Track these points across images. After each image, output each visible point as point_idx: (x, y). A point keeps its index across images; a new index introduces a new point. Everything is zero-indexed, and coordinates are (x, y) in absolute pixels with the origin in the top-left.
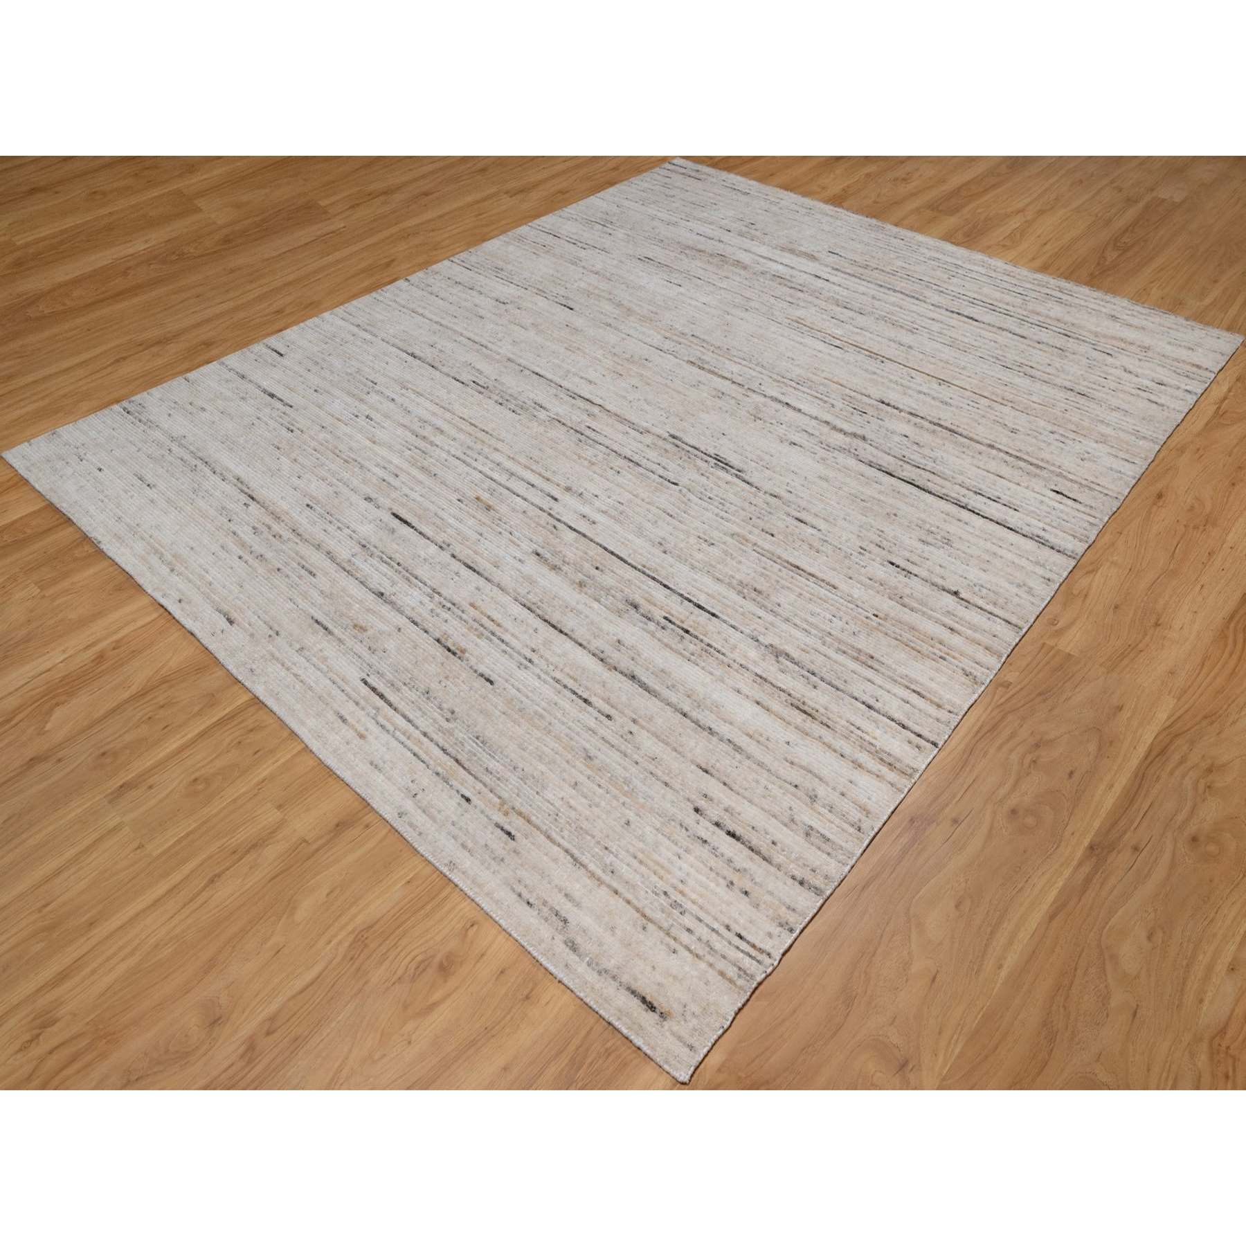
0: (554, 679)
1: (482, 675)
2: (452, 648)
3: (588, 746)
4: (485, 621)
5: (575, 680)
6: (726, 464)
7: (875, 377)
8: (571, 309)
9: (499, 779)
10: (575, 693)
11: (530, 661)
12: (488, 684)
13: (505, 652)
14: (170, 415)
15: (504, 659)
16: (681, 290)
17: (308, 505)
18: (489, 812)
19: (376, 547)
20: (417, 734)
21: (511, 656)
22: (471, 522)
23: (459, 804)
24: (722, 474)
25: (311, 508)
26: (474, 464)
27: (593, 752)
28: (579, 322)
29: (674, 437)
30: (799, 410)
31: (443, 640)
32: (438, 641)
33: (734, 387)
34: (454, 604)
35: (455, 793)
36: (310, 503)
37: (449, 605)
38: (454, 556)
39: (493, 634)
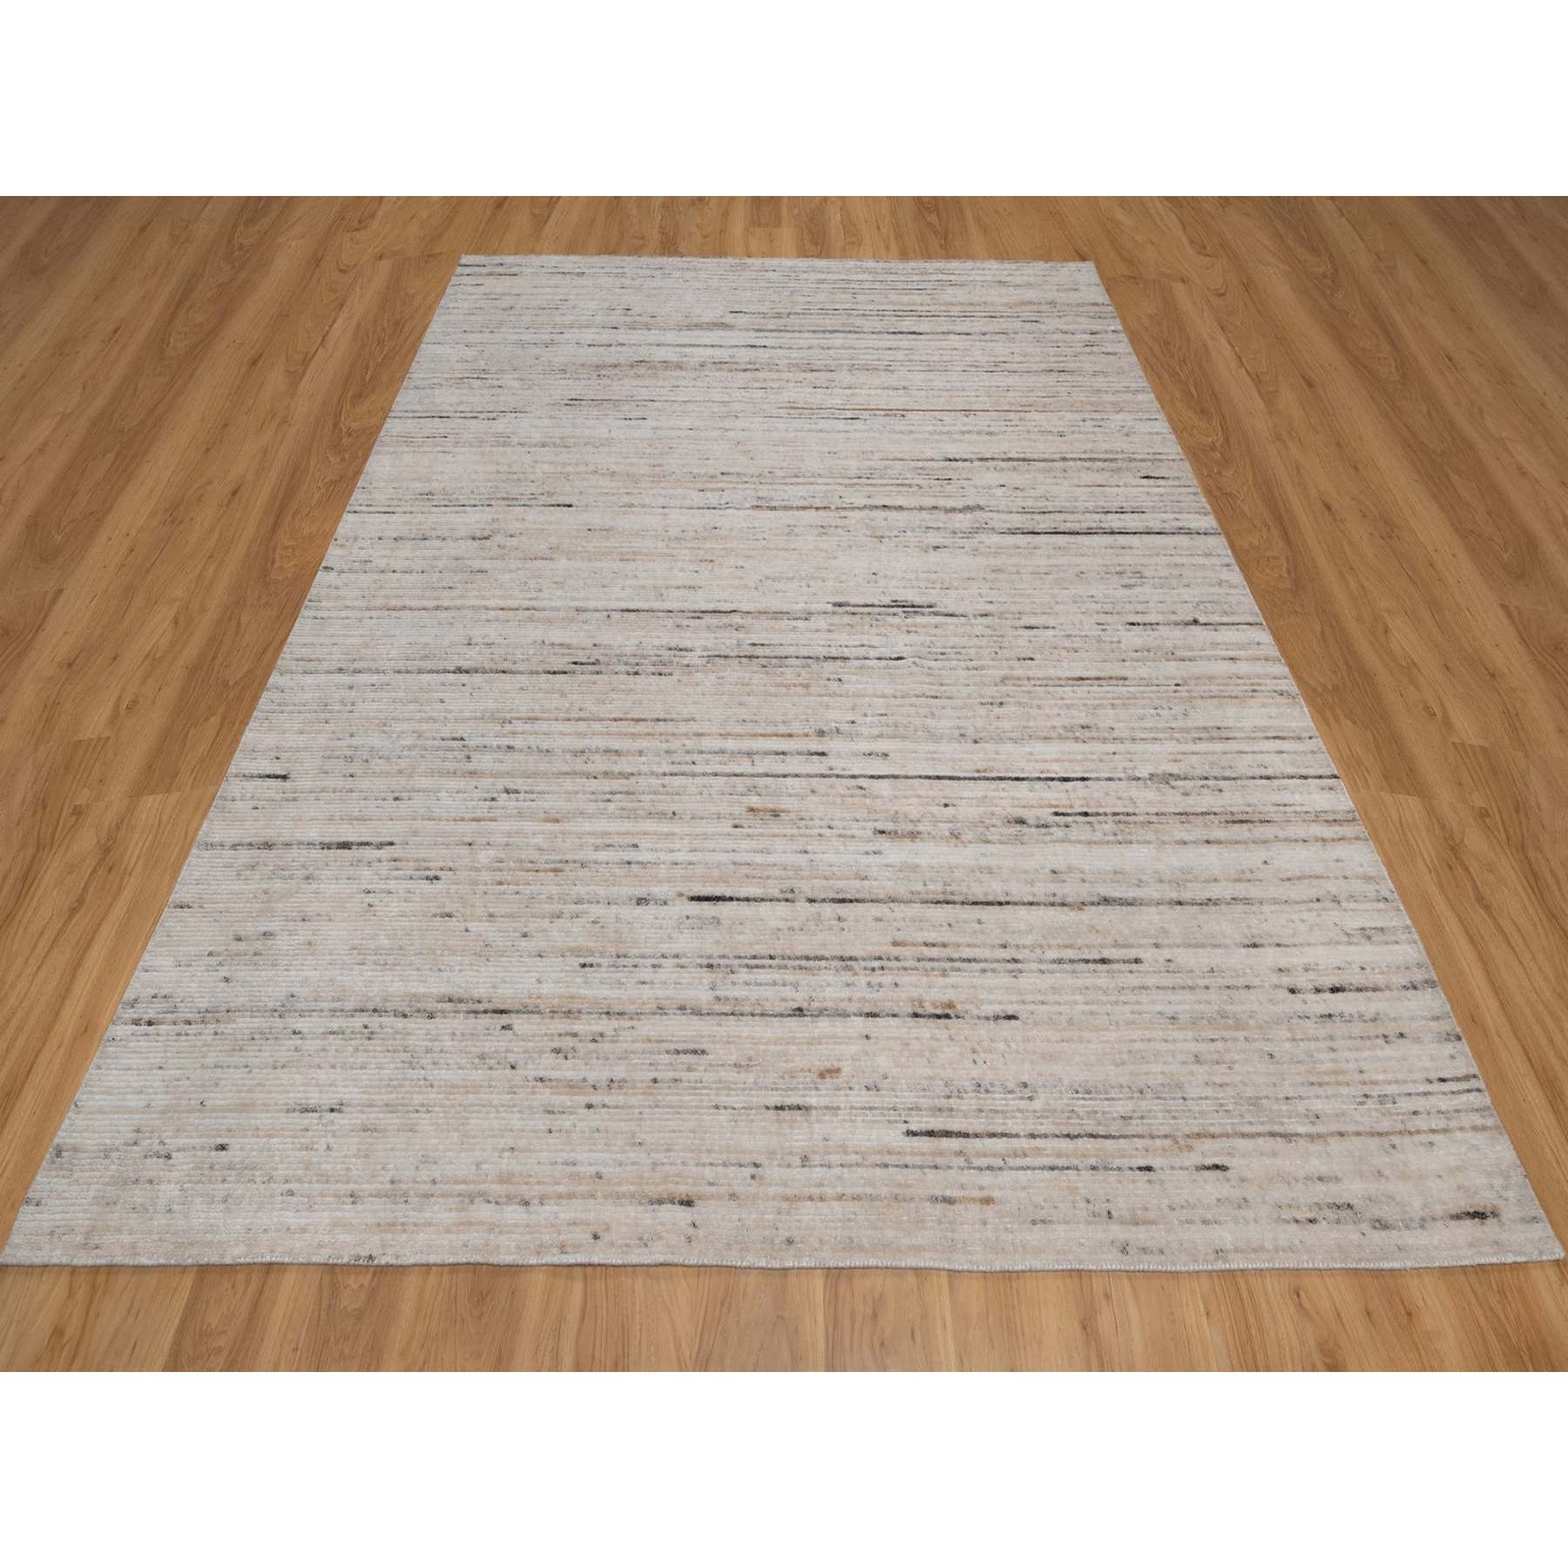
0: (1054, 961)
1: (997, 1018)
2: (939, 1012)
3: (1159, 1008)
4: (928, 952)
5: (1071, 946)
6: (913, 606)
7: (914, 436)
8: (570, 506)
9: (1142, 1118)
10: (1087, 961)
11: (1015, 961)
12: (1013, 1021)
13: (984, 971)
14: (227, 980)
15: (990, 980)
16: (650, 423)
17: (584, 966)
18: (1177, 1162)
19: (724, 957)
20: (1025, 1143)
21: (993, 971)
22: (779, 844)
23: (1149, 1181)
24: (919, 619)
25: (591, 966)
26: (698, 769)
27: (1169, 1010)
28: (596, 519)
29: (840, 605)
30: (901, 507)
31: (920, 1011)
32: (916, 1015)
33: (821, 513)
34: (880, 958)
35: (1130, 1172)
36: (582, 961)
37: (876, 964)
38: (812, 901)
39: (951, 960)
